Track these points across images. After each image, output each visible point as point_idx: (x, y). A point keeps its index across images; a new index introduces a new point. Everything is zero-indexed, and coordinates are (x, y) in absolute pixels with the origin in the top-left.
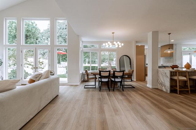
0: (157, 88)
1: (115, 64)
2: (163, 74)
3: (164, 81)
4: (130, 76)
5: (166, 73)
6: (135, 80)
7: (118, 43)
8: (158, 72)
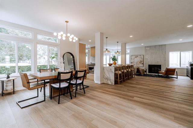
0: (103, 83)
2: (109, 70)
3: (110, 76)
5: (111, 69)
8: (103, 69)
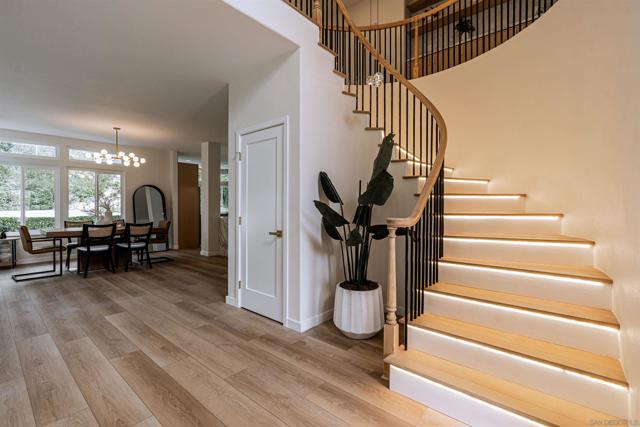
1: (118, 208)
4: (162, 235)
6: (176, 247)
7: (132, 155)
